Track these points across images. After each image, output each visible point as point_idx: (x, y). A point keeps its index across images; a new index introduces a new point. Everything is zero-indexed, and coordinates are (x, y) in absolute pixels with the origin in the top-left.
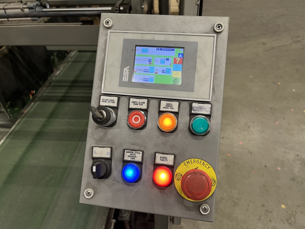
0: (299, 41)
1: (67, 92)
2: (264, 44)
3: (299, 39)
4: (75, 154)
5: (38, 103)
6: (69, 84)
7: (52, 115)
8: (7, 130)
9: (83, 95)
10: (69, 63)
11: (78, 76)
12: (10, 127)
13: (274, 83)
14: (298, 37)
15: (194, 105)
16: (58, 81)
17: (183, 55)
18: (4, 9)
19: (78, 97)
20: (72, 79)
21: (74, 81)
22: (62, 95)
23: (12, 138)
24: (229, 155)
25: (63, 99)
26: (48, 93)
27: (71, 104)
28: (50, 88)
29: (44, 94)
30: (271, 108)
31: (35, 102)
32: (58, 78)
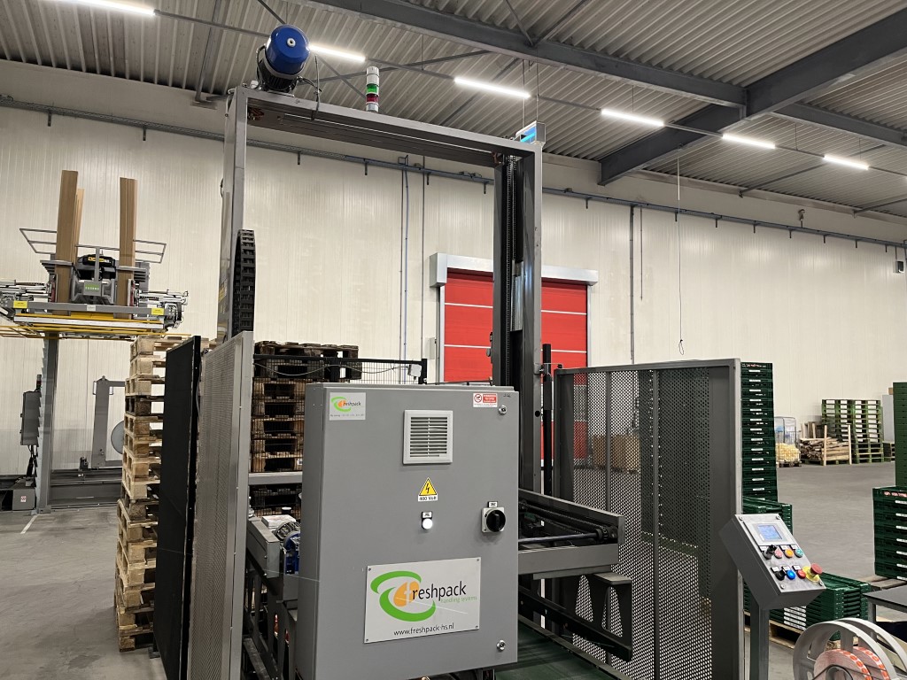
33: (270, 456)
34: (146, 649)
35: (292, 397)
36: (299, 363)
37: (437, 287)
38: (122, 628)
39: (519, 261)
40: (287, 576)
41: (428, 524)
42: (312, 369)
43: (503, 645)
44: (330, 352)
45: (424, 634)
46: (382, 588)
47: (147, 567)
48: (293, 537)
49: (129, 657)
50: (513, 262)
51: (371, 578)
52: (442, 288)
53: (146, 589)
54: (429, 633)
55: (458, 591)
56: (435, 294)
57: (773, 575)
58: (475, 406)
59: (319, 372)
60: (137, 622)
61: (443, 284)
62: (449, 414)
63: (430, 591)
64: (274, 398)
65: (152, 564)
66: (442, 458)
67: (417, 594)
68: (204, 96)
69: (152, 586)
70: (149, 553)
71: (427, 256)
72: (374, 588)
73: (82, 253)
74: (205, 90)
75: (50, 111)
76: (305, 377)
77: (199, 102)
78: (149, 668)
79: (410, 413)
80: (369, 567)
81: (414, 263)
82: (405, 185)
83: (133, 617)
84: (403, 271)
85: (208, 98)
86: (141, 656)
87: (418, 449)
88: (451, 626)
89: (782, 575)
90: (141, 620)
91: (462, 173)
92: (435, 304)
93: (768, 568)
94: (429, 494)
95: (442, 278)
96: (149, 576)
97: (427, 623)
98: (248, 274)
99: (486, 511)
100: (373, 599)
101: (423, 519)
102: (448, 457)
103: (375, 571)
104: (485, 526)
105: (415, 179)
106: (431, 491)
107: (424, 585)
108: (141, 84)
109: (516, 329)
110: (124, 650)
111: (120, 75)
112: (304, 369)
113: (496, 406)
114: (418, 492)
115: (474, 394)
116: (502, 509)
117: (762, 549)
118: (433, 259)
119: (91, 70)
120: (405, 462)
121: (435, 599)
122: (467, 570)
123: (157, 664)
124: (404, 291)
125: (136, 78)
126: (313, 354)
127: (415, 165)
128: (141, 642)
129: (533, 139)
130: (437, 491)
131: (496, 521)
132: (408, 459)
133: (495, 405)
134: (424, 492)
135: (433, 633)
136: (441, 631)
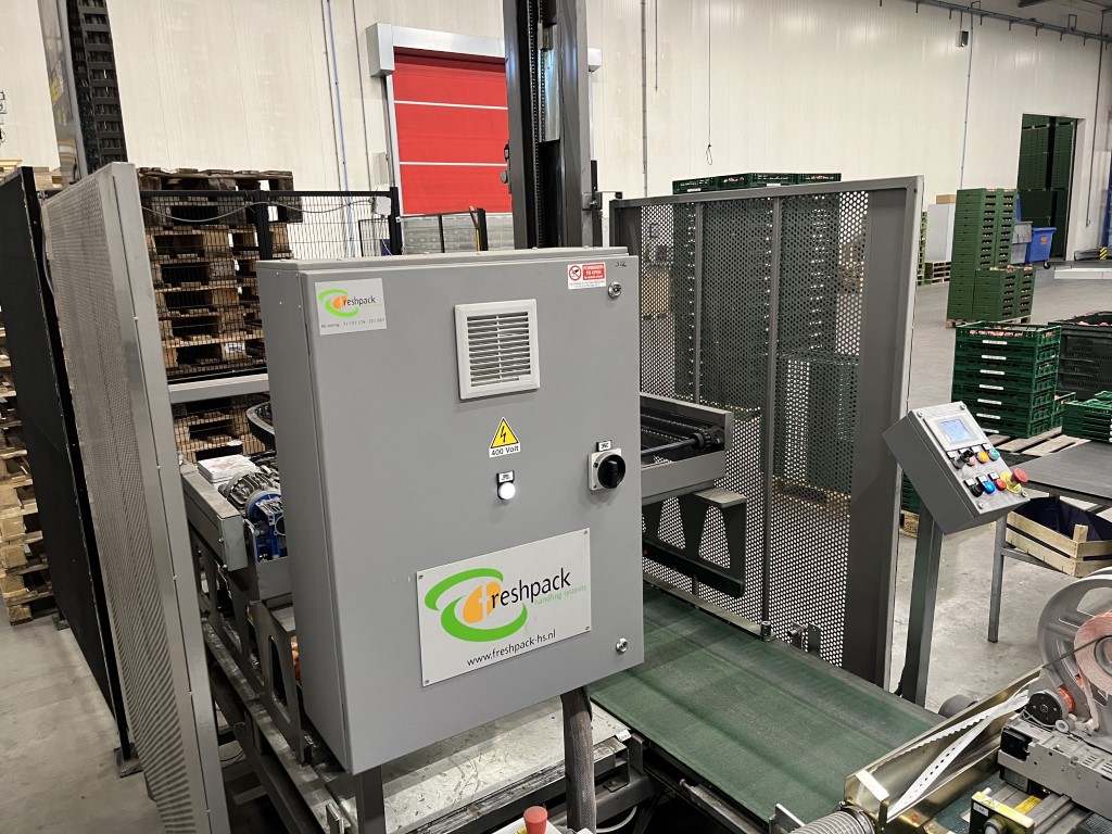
33: (183, 344)
34: (49, 618)
35: (202, 254)
36: (204, 202)
37: (382, 76)
38: (7, 595)
39: (548, 25)
40: (262, 564)
41: (508, 491)
42: (227, 209)
43: (625, 644)
44: (248, 182)
45: (512, 654)
46: (443, 602)
47: (25, 512)
48: (259, 500)
49: (26, 631)
50: (540, 25)
51: (424, 588)
52: (389, 79)
53: (30, 541)
54: (520, 651)
55: (558, 583)
56: (379, 87)
57: (967, 491)
58: (570, 287)
59: (238, 215)
60: (27, 584)
61: (390, 72)
62: (528, 305)
63: (517, 592)
64: (173, 256)
65: (32, 507)
66: (524, 382)
67: (498, 599)
69: (38, 536)
70: (23, 493)
71: (361, 28)
72: (431, 603)
76: (216, 222)
78: (58, 643)
79: (466, 310)
80: (419, 574)
81: (344, 40)
83: (19, 580)
84: (329, 53)
86: (44, 628)
87: (482, 372)
88: (551, 635)
89: (979, 490)
90: (31, 581)
92: (380, 102)
93: (961, 481)
94: (505, 444)
95: (388, 63)
96: (31, 522)
97: (517, 638)
98: (99, 45)
99: (594, 457)
100: (430, 620)
101: (499, 485)
102: (532, 380)
103: (429, 579)
104: (594, 481)
106: (510, 438)
107: (508, 584)
109: (549, 138)
110: (16, 622)
112: (212, 211)
113: (604, 284)
114: (488, 442)
115: (569, 267)
116: (618, 452)
117: (951, 455)
118: (372, 33)
120: (462, 397)
121: (526, 600)
122: (571, 551)
123: (67, 637)
124: (334, 85)
126: (223, 185)
128: (38, 609)
131: (611, 472)
132: (468, 390)
133: (602, 283)
134: (499, 441)
135: (526, 649)
136: (537, 645)
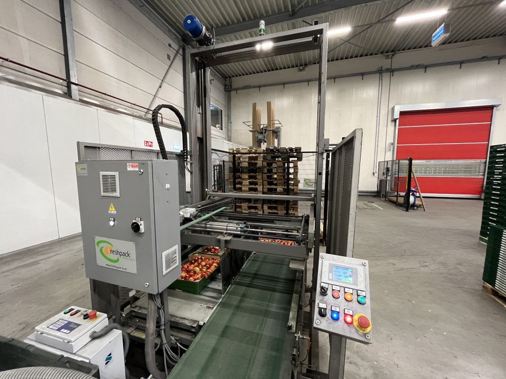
0: (426, 266)
1: (251, 281)
2: (393, 264)
3: (426, 264)
4: (263, 326)
5: (234, 286)
6: (252, 276)
7: (244, 296)
8: (217, 301)
9: (262, 285)
10: (250, 261)
11: (257, 271)
12: (219, 299)
13: (409, 301)
14: (426, 262)
15: (358, 291)
16: (245, 273)
17: (352, 272)
18: (227, 226)
19: (259, 286)
20: (253, 272)
21: (255, 274)
22: (248, 282)
23: (222, 307)
24: (375, 363)
25: (250, 286)
26: (239, 279)
27: (255, 289)
28: (240, 276)
29: (237, 280)
30: (410, 324)
31: (232, 285)
32: (244, 270)
37: (395, 121)
45: (116, 268)
46: (100, 246)
51: (96, 241)
52: (398, 121)
55: (127, 255)
56: (394, 124)
61: (398, 119)
63: (116, 252)
66: (114, 194)
68: (301, 68)
71: (390, 107)
72: (98, 245)
73: (262, 127)
74: (301, 65)
75: (259, 87)
77: (300, 70)
79: (102, 174)
81: (384, 111)
82: (381, 79)
84: (378, 116)
85: (303, 68)
87: (106, 190)
88: (126, 269)
91: (412, 66)
92: (393, 128)
94: (112, 210)
95: (397, 115)
97: (114, 264)
101: (110, 221)
102: (117, 194)
103: (97, 238)
105: (386, 76)
106: (113, 209)
108: (283, 70)
111: (277, 69)
113: (137, 170)
114: (108, 209)
118: (393, 109)
119: (269, 71)
121: (118, 255)
122: (130, 247)
125: (281, 69)
127: (386, 69)
129: (441, 34)
130: (116, 209)
132: (103, 194)
134: (111, 209)
135: (118, 269)
136: (121, 270)
